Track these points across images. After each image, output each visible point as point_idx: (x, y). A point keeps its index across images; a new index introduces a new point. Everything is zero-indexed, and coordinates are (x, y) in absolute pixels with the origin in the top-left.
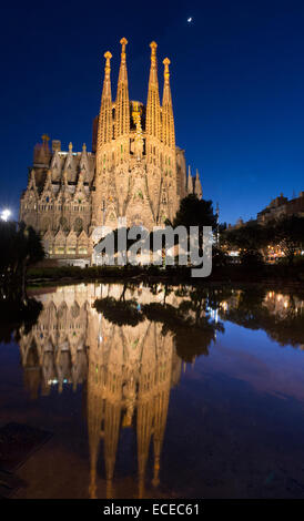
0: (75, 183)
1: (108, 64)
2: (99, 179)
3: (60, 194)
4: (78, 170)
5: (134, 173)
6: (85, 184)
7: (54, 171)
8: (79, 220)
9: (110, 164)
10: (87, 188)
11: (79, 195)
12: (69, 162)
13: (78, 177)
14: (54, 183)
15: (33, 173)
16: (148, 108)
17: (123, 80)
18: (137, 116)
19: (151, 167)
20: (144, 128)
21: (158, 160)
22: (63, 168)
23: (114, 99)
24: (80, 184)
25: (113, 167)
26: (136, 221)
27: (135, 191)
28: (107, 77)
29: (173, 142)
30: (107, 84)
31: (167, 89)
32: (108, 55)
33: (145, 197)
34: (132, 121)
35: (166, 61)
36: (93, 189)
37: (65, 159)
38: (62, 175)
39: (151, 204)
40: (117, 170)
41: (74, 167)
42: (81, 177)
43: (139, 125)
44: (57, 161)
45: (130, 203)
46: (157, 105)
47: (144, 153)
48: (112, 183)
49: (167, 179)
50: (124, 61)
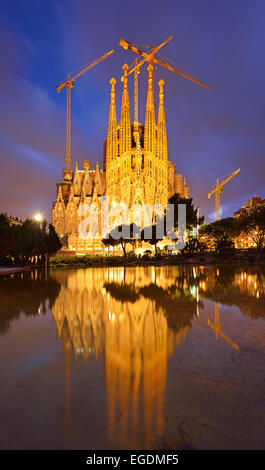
0: (92, 196)
1: (113, 89)
2: (109, 191)
4: (94, 184)
5: (134, 184)
6: (99, 195)
7: (76, 187)
9: (116, 178)
12: (87, 177)
13: (93, 190)
14: (76, 196)
15: (60, 188)
16: (146, 127)
17: (125, 104)
18: (137, 135)
19: (148, 179)
20: (142, 145)
21: (154, 173)
22: (82, 184)
23: (118, 121)
24: (95, 195)
25: (119, 180)
27: (135, 199)
28: (113, 101)
29: (165, 157)
30: (113, 108)
31: (161, 108)
32: (113, 81)
33: (143, 203)
34: (133, 140)
35: (161, 83)
37: (84, 177)
38: (81, 190)
40: (122, 183)
41: (90, 183)
42: (95, 190)
43: (138, 143)
44: (77, 178)
47: (143, 168)
48: (118, 193)
49: (160, 187)
50: (126, 86)
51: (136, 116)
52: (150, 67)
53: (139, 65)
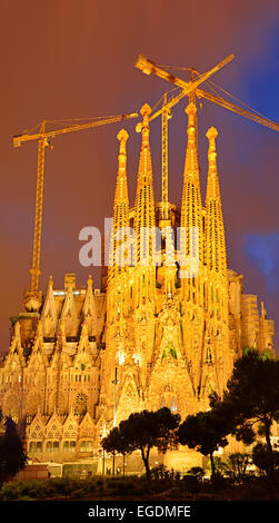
0: (77, 339)
1: (123, 149)
2: (111, 331)
3: (55, 357)
4: (81, 316)
5: (162, 319)
6: (91, 339)
8: (82, 396)
9: (126, 306)
10: (93, 345)
11: (82, 357)
12: (69, 305)
13: (80, 329)
14: (46, 340)
15: (18, 326)
16: (184, 213)
17: (145, 171)
19: (189, 307)
21: (199, 295)
22: (59, 316)
23: (132, 204)
24: (84, 339)
25: (132, 311)
26: (166, 395)
27: (164, 347)
28: (122, 169)
29: (222, 264)
30: (122, 181)
31: (212, 177)
32: (123, 135)
33: (179, 355)
35: (212, 133)
36: (102, 346)
37: (63, 303)
38: (58, 327)
39: (189, 366)
40: (137, 315)
41: (75, 315)
42: (85, 329)
44: (51, 305)
45: (157, 366)
46: (198, 207)
47: (178, 286)
48: (130, 336)
49: (214, 323)
50: (146, 143)
51: (165, 192)
52: (191, 109)
53: (171, 105)
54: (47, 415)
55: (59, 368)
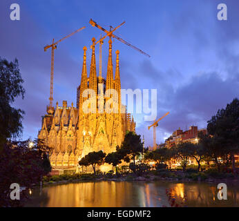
0: (68, 125)
2: (80, 123)
3: (60, 132)
4: (69, 116)
5: (99, 119)
6: (73, 126)
7: (56, 118)
8: (70, 146)
10: (74, 128)
11: (70, 132)
12: (64, 112)
13: (69, 122)
14: (56, 125)
15: (45, 120)
16: (107, 81)
17: (93, 64)
19: (108, 116)
22: (61, 117)
24: (70, 125)
25: (88, 116)
26: (100, 146)
27: (99, 130)
28: (85, 62)
30: (85, 67)
31: (117, 69)
33: (105, 132)
36: (77, 128)
37: (62, 111)
38: (60, 121)
39: (108, 136)
40: (90, 118)
41: (67, 116)
42: (71, 122)
44: (57, 113)
45: (97, 136)
48: (87, 125)
49: (116, 122)
54: (57, 153)
55: (61, 136)
